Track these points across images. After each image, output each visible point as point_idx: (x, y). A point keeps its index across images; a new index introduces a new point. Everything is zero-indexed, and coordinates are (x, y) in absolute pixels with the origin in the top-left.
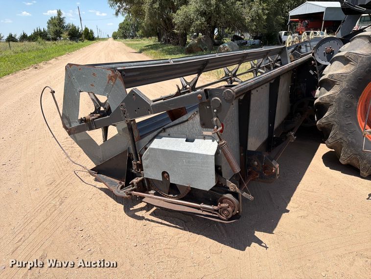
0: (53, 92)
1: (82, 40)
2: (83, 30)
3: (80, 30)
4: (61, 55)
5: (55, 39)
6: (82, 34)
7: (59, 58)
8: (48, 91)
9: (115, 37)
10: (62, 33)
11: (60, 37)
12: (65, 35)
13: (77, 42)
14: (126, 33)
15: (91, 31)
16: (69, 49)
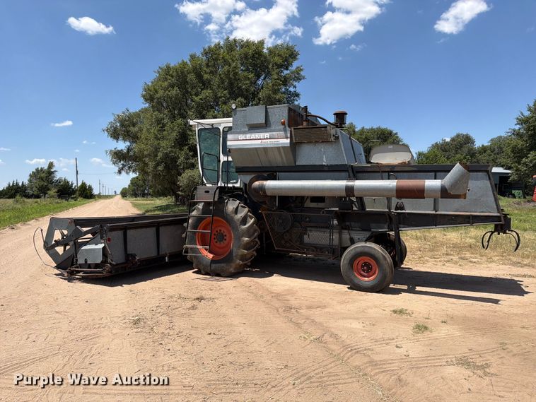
0: (42, 230)
1: (75, 199)
2: (79, 185)
3: (74, 186)
4: (43, 216)
5: (38, 197)
6: (77, 190)
7: (41, 219)
8: (39, 230)
9: (124, 194)
10: (49, 189)
11: (45, 194)
12: (53, 192)
13: (67, 200)
14: (137, 190)
15: (90, 187)
16: (55, 208)
